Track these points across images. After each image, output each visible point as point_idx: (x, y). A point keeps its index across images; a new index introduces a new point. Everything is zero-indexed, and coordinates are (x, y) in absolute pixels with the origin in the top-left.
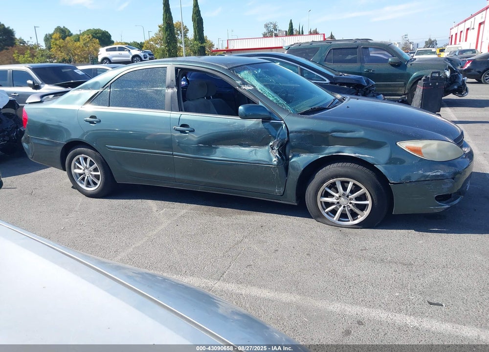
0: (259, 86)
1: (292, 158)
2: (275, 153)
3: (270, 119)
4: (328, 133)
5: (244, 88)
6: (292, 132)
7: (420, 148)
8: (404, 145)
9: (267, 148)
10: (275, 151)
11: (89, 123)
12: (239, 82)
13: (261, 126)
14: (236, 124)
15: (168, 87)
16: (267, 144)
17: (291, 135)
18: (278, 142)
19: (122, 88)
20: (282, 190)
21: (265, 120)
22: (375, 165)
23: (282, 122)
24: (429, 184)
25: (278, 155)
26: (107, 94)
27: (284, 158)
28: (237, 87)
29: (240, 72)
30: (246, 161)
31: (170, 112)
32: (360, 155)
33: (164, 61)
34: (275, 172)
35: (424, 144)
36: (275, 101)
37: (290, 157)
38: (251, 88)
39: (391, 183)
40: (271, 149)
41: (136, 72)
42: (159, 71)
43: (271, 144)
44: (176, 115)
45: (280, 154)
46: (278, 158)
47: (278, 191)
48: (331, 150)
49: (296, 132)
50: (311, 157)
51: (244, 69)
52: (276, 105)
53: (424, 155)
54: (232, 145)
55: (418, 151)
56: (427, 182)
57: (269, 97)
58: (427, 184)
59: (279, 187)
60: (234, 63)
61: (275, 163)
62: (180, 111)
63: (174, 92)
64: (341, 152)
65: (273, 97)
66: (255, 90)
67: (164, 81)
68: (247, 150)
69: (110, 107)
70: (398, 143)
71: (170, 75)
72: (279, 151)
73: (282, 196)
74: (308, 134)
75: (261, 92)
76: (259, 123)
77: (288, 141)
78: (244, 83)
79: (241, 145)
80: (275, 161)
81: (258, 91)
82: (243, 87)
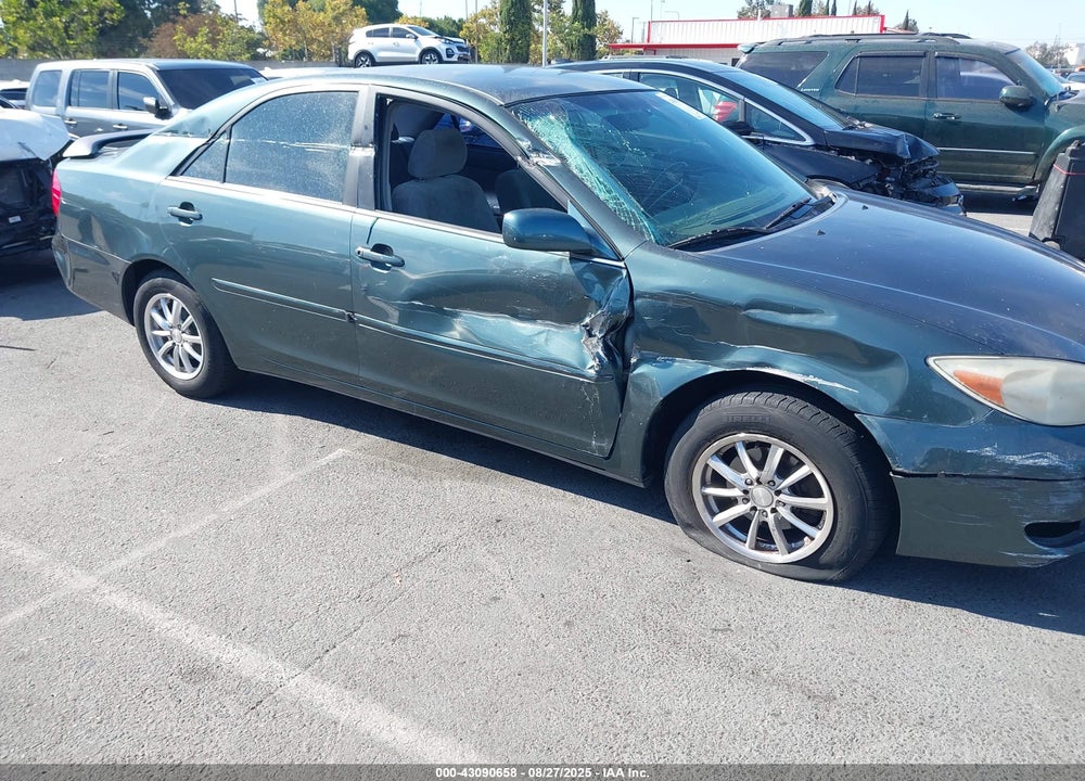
0: (577, 159)
1: (636, 365)
2: (596, 347)
3: (590, 253)
4: (737, 307)
5: (535, 160)
6: (642, 295)
7: (996, 381)
8: (952, 368)
9: (577, 329)
10: (594, 340)
11: (177, 219)
12: (525, 144)
13: (567, 269)
14: (505, 257)
15: (357, 144)
16: (578, 319)
17: (638, 302)
18: (603, 319)
19: (254, 138)
20: (607, 445)
21: (580, 255)
22: (856, 415)
23: (621, 264)
24: (1009, 489)
25: (602, 353)
26: (221, 152)
27: (619, 362)
28: (519, 158)
29: (532, 116)
30: (523, 358)
31: (354, 209)
32: (820, 381)
33: (356, 76)
34: (590, 396)
35: (1011, 370)
36: (611, 205)
37: (633, 360)
38: (555, 162)
39: (895, 473)
40: (585, 334)
41: (290, 99)
42: (340, 100)
43: (587, 320)
44: (365, 217)
45: (606, 348)
46: (601, 361)
47: (598, 445)
48: (744, 356)
49: (652, 296)
50: (687, 369)
51: (551, 110)
52: (612, 215)
53: (1008, 403)
54: (492, 312)
55: (991, 389)
56: (1005, 483)
57: (596, 192)
58: (1005, 488)
59: (600, 437)
60: (528, 90)
61: (592, 372)
62: (376, 208)
63: (368, 157)
64: (768, 366)
65: (609, 192)
66: (565, 168)
67: (349, 129)
68: (525, 328)
69: (226, 185)
70: (931, 361)
71: (365, 112)
72: (605, 343)
73: (607, 458)
74: (684, 305)
75: (580, 175)
76: (561, 261)
77: (630, 320)
78: (539, 147)
79: (515, 315)
80: (591, 368)
81: (570, 171)
82: (534, 158)
